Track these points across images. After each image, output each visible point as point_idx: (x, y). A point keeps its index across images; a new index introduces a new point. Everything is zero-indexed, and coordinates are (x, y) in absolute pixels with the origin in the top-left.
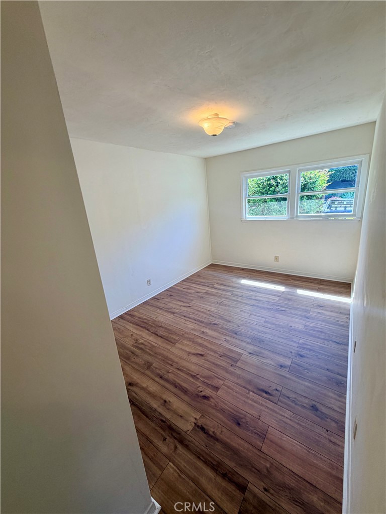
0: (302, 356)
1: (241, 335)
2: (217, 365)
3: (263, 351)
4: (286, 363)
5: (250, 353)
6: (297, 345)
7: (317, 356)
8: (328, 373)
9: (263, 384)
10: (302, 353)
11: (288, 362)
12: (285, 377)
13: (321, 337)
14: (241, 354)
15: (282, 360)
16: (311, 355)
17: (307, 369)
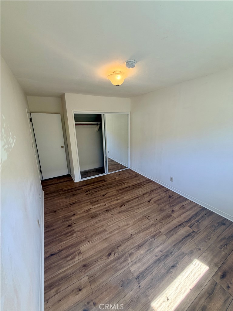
0: (69, 226)
1: (104, 211)
2: (94, 198)
3: (87, 214)
4: (73, 217)
5: (90, 209)
6: (75, 230)
7: (62, 232)
8: (53, 228)
9: (76, 205)
10: (70, 227)
11: (73, 218)
12: (70, 212)
13: (65, 251)
14: (93, 206)
15: (76, 217)
16: (65, 230)
17: (63, 222)
